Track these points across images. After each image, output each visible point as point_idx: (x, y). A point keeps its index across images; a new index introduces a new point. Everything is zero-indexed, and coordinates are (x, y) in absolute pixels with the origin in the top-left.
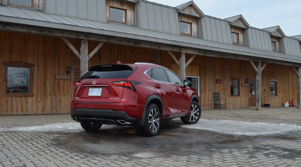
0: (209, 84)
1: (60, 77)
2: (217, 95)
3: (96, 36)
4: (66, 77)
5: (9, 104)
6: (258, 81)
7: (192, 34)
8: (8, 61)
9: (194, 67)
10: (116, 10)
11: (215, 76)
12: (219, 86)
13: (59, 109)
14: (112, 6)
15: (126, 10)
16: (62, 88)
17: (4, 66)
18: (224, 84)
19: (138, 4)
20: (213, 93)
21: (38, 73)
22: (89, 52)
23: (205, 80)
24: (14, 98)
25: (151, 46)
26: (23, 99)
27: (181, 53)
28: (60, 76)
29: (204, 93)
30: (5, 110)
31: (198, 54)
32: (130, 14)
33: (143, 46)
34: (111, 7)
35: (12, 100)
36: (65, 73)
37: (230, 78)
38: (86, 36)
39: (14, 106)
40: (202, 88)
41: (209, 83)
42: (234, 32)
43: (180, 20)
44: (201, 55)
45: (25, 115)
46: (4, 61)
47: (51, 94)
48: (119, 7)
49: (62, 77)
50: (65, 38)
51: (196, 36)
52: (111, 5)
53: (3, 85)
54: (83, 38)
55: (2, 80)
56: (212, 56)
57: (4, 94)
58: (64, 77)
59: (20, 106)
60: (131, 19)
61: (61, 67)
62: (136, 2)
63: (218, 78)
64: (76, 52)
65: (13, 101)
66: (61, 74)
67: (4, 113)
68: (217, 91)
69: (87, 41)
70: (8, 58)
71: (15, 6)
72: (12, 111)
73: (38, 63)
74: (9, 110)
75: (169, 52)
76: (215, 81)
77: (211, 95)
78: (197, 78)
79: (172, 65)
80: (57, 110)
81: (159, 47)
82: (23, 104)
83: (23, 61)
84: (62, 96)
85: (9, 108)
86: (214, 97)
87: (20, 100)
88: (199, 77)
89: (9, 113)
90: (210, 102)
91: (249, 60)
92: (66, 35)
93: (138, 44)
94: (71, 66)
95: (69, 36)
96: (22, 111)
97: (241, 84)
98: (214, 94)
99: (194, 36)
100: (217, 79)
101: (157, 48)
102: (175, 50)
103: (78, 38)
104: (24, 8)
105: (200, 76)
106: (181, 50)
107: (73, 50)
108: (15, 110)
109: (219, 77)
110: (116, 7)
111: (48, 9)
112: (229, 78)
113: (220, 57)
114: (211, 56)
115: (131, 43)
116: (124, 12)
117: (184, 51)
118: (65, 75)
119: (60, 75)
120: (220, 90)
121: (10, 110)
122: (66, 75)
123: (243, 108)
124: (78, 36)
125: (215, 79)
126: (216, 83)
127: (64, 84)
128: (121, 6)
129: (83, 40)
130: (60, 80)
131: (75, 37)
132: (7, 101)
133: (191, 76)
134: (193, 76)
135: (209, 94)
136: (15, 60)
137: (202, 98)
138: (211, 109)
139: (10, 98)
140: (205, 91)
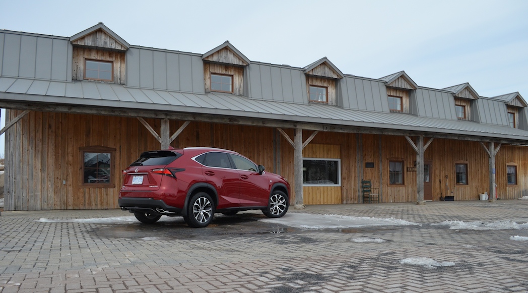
0: (355, 169)
2: (368, 184)
3: (179, 114)
5: (87, 196)
6: (419, 163)
7: (329, 102)
8: (84, 146)
9: (332, 146)
10: (220, 76)
11: (365, 158)
12: (371, 171)
14: (214, 72)
15: (232, 76)
17: (80, 152)
18: (378, 168)
19: (247, 67)
20: (360, 181)
21: (120, 159)
22: (171, 134)
23: (349, 164)
24: (92, 190)
25: (253, 122)
26: (103, 190)
27: (296, 130)
29: (348, 181)
30: (82, 204)
31: (322, 130)
32: (238, 80)
33: (241, 123)
34: (212, 73)
35: (90, 191)
37: (388, 161)
38: (166, 115)
39: (92, 198)
40: (344, 175)
41: (355, 167)
42: (395, 95)
43: (310, 83)
44: (326, 131)
45: (106, 209)
46: (80, 145)
48: (222, 73)
50: (141, 118)
51: (334, 104)
52: (212, 71)
53: (79, 174)
54: (163, 116)
55: (79, 168)
56: (343, 132)
57: (80, 184)
59: (99, 199)
60: (240, 87)
62: (245, 65)
63: (369, 160)
65: (91, 193)
67: (81, 207)
68: (367, 179)
69: (169, 121)
70: (85, 142)
71: (93, 81)
72: (90, 204)
73: (120, 147)
74: (87, 203)
75: (278, 129)
76: (364, 165)
77: (358, 185)
78: (336, 162)
81: (264, 123)
82: (103, 196)
83: (103, 146)
85: (87, 201)
86: (363, 187)
87: (99, 191)
88: (339, 160)
89: (87, 207)
90: (357, 194)
91: (402, 135)
92: (142, 115)
93: (235, 120)
95: (146, 116)
96: (102, 204)
97: (407, 168)
98: (363, 182)
99: (331, 104)
101: (260, 124)
102: (287, 126)
103: (157, 117)
104: (102, 82)
105: (341, 158)
106: (295, 126)
107: (151, 132)
108: (94, 204)
109: (371, 159)
110: (218, 72)
111: (131, 82)
112: (386, 160)
113: (355, 132)
114: (341, 131)
115: (225, 120)
116: (230, 78)
117: (300, 128)
120: (372, 177)
123: (411, 202)
124: (157, 115)
125: (364, 162)
126: (366, 167)
128: (226, 71)
129: (163, 119)
131: (153, 116)
132: (84, 193)
133: (327, 158)
134: (330, 158)
135: (355, 183)
136: (93, 145)
137: (344, 188)
138: (358, 203)
139: (88, 189)
140: (348, 179)
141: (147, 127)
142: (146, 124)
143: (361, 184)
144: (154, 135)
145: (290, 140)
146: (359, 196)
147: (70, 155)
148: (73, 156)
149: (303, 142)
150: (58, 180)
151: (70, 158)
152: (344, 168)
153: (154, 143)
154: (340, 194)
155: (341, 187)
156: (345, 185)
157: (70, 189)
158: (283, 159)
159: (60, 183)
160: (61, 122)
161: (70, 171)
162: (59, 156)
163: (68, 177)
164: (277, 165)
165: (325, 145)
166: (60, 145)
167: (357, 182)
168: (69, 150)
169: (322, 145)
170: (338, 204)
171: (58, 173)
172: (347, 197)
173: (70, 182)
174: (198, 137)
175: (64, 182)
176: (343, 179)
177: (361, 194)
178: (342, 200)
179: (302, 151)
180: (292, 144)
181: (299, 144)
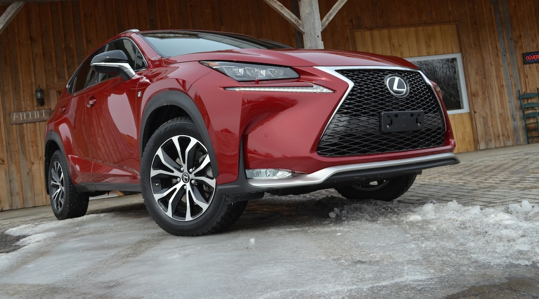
0: (498, 71)
1: (22, 116)
4: (37, 115)
9: (437, 28)
11: (519, 44)
13: (29, 195)
16: (30, 143)
20: (515, 95)
23: (483, 60)
28: (23, 114)
29: (484, 99)
36: (35, 103)
40: (474, 87)
41: (498, 68)
47: (6, 161)
49: (27, 116)
58: (33, 116)
61: (21, 92)
63: (531, 46)
66: (24, 110)
76: (520, 59)
77: (511, 104)
78: (454, 60)
79: (358, 34)
80: (24, 200)
84: (33, 163)
86: (523, 108)
88: (458, 56)
90: (510, 125)
94: (47, 86)
98: (522, 97)
100: (527, 50)
105: (461, 51)
109: (535, 45)
118: (36, 109)
119: (21, 111)
122: (38, 110)
125: (519, 53)
126: (525, 62)
127: (35, 131)
130: (23, 124)
133: (429, 54)
134: (436, 54)
135: (502, 100)
137: (477, 115)
138: (517, 144)
140: (484, 93)
143: (516, 103)
146: (515, 130)
149: (322, 18)
152: (472, 72)
154: (469, 129)
155: (470, 113)
156: (478, 108)
165: (420, 28)
167: (507, 98)
169: (412, 29)
170: (468, 152)
172: (486, 133)
176: (472, 95)
177: (520, 124)
178: (476, 142)
179: (320, 35)
180: (293, 21)
181: (313, 20)
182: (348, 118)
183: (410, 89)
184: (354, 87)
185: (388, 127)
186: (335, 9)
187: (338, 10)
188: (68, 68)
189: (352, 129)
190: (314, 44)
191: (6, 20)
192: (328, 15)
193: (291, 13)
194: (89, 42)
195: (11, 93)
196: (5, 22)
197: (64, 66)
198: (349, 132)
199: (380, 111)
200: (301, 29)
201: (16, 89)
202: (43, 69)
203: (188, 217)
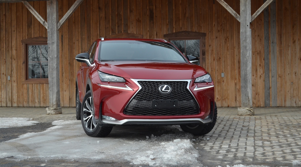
5: (30, 93)
8: (27, 38)
17: (22, 44)
21: (62, 50)
26: (45, 86)
30: (26, 101)
39: (35, 95)
46: (23, 38)
53: (22, 68)
55: (22, 62)
57: (24, 80)
59: (42, 96)
61: (92, 40)
64: (40, 18)
65: (34, 89)
67: (25, 104)
70: (27, 34)
72: (33, 101)
74: (30, 100)
82: (45, 92)
83: (44, 36)
85: (30, 99)
87: (41, 87)
89: (31, 105)
94: (105, 37)
107: (36, 16)
108: (37, 101)
121: (32, 101)
132: (28, 89)
136: (36, 36)
139: (31, 85)
141: (31, 12)
142: (30, 8)
144: (39, 20)
145: (230, 10)
147: (14, 49)
148: (16, 50)
150: (4, 76)
151: (14, 52)
153: (98, 29)
157: (15, 84)
158: (281, 37)
159: (5, 79)
160: (5, 15)
161: (14, 65)
162: (3, 50)
163: (13, 73)
164: (271, 48)
166: (4, 38)
168: (13, 44)
171: (4, 69)
173: (14, 78)
174: (151, 17)
175: (9, 78)
179: (249, 24)
180: (233, 14)
181: (245, 15)
182: (136, 101)
183: (172, 90)
184: (142, 89)
185: (156, 106)
186: (262, 7)
187: (264, 8)
188: (118, 27)
189: (138, 106)
190: (244, 30)
191: (74, 8)
192: (256, 12)
193: (232, 10)
194: (131, 11)
195: (86, 40)
196: (73, 10)
197: (116, 25)
198: (137, 106)
199: (153, 99)
200: (238, 20)
201: (89, 37)
202: (104, 27)
203: (91, 130)
